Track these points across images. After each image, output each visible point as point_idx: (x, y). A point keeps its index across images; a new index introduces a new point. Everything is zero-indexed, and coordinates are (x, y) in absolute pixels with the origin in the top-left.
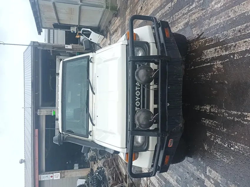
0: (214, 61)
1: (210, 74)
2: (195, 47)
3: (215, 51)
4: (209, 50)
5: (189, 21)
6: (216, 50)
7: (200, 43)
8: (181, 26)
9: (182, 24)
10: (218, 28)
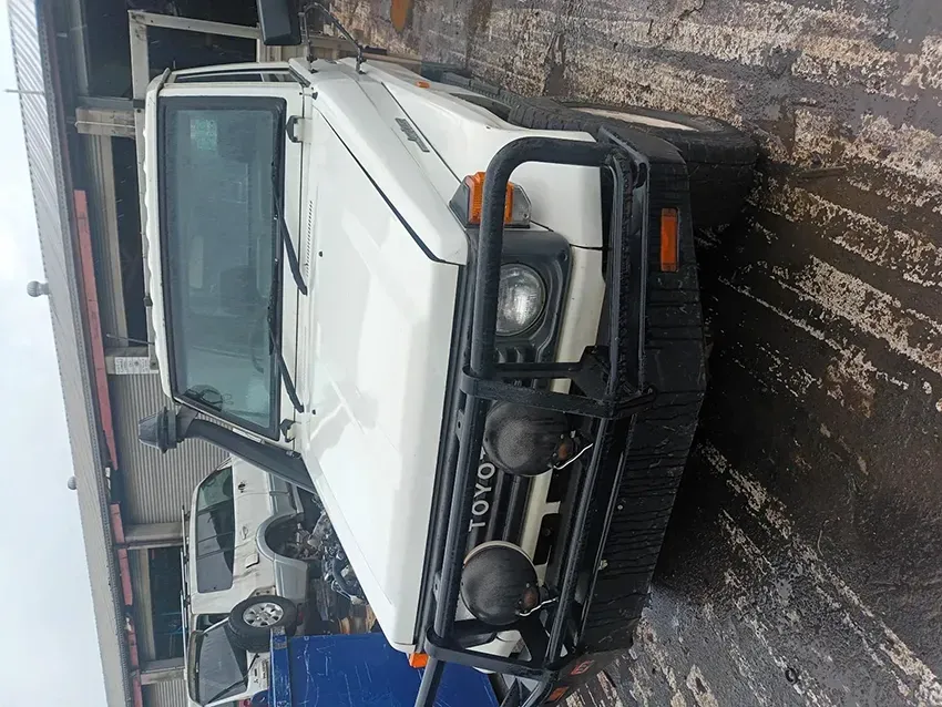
0: (845, 341)
1: (809, 379)
2: (786, 207)
3: (867, 302)
4: (839, 276)
5: (799, 53)
6: (873, 302)
7: (813, 212)
8: (752, 47)
9: (758, 38)
10: (919, 203)
